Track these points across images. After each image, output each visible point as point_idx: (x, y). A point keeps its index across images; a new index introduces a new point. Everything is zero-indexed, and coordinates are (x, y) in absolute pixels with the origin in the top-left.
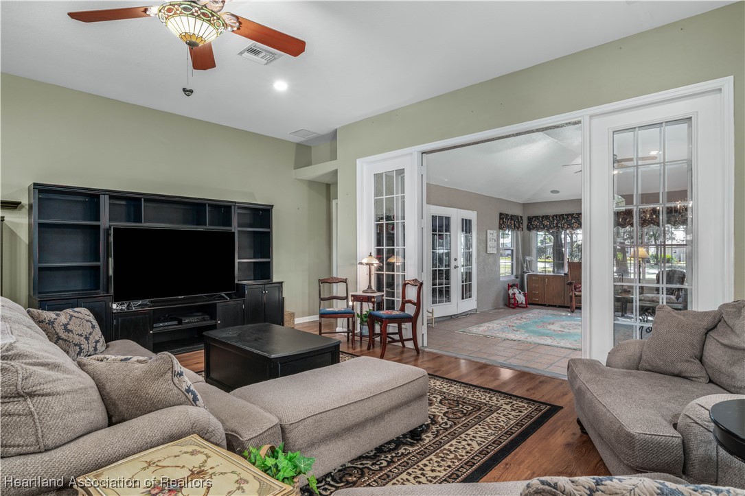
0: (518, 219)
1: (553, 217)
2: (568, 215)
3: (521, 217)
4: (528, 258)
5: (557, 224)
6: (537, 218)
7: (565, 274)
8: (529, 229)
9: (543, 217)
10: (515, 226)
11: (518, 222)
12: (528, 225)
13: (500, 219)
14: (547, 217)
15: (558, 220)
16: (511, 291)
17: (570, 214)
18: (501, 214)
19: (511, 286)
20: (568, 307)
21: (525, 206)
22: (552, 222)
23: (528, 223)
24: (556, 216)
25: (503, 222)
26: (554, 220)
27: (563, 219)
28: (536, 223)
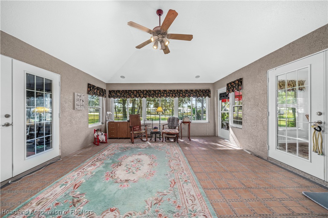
0: (103, 90)
1: (122, 91)
2: (129, 91)
3: (105, 90)
4: (108, 113)
5: (124, 95)
6: (114, 91)
7: (128, 121)
8: (109, 97)
9: (117, 91)
10: (100, 93)
11: (103, 92)
12: (109, 95)
13: (88, 87)
14: (119, 91)
15: (124, 93)
16: (96, 134)
17: (130, 90)
18: (89, 84)
19: (97, 131)
20: (130, 138)
21: (108, 85)
22: (121, 94)
23: (109, 94)
24: (123, 91)
25: (90, 89)
26: (122, 93)
27: (127, 92)
28: (113, 94)
